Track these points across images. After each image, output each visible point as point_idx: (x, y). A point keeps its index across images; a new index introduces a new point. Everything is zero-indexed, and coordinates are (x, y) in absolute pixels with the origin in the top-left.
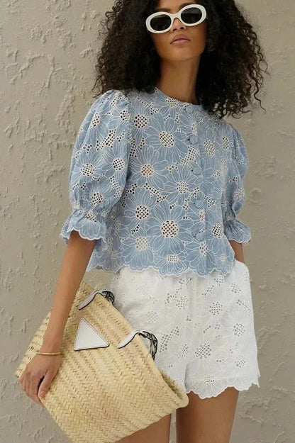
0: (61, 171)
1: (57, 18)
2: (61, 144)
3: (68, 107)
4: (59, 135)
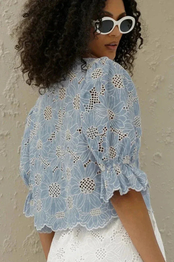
0: (7, 135)
1: (6, 12)
2: (7, 113)
3: (13, 84)
4: (6, 106)
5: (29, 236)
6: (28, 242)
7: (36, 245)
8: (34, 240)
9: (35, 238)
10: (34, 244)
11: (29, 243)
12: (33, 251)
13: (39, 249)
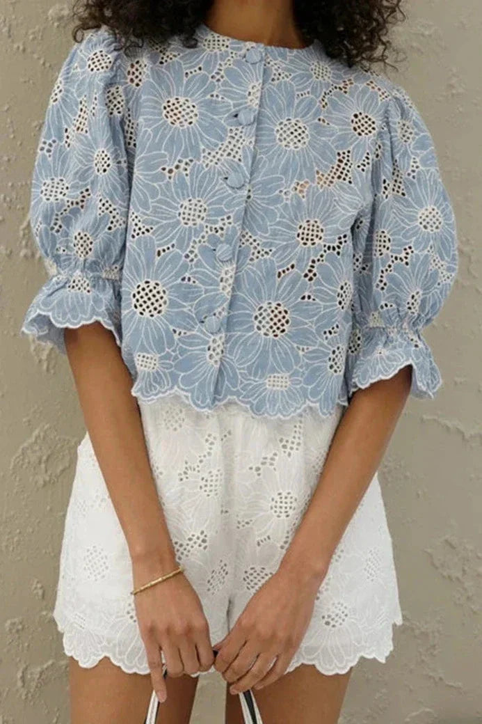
5: (26, 445)
6: (23, 460)
7: (43, 466)
8: (38, 454)
9: (41, 449)
10: (40, 463)
11: (27, 461)
12: (36, 482)
13: (50, 476)
